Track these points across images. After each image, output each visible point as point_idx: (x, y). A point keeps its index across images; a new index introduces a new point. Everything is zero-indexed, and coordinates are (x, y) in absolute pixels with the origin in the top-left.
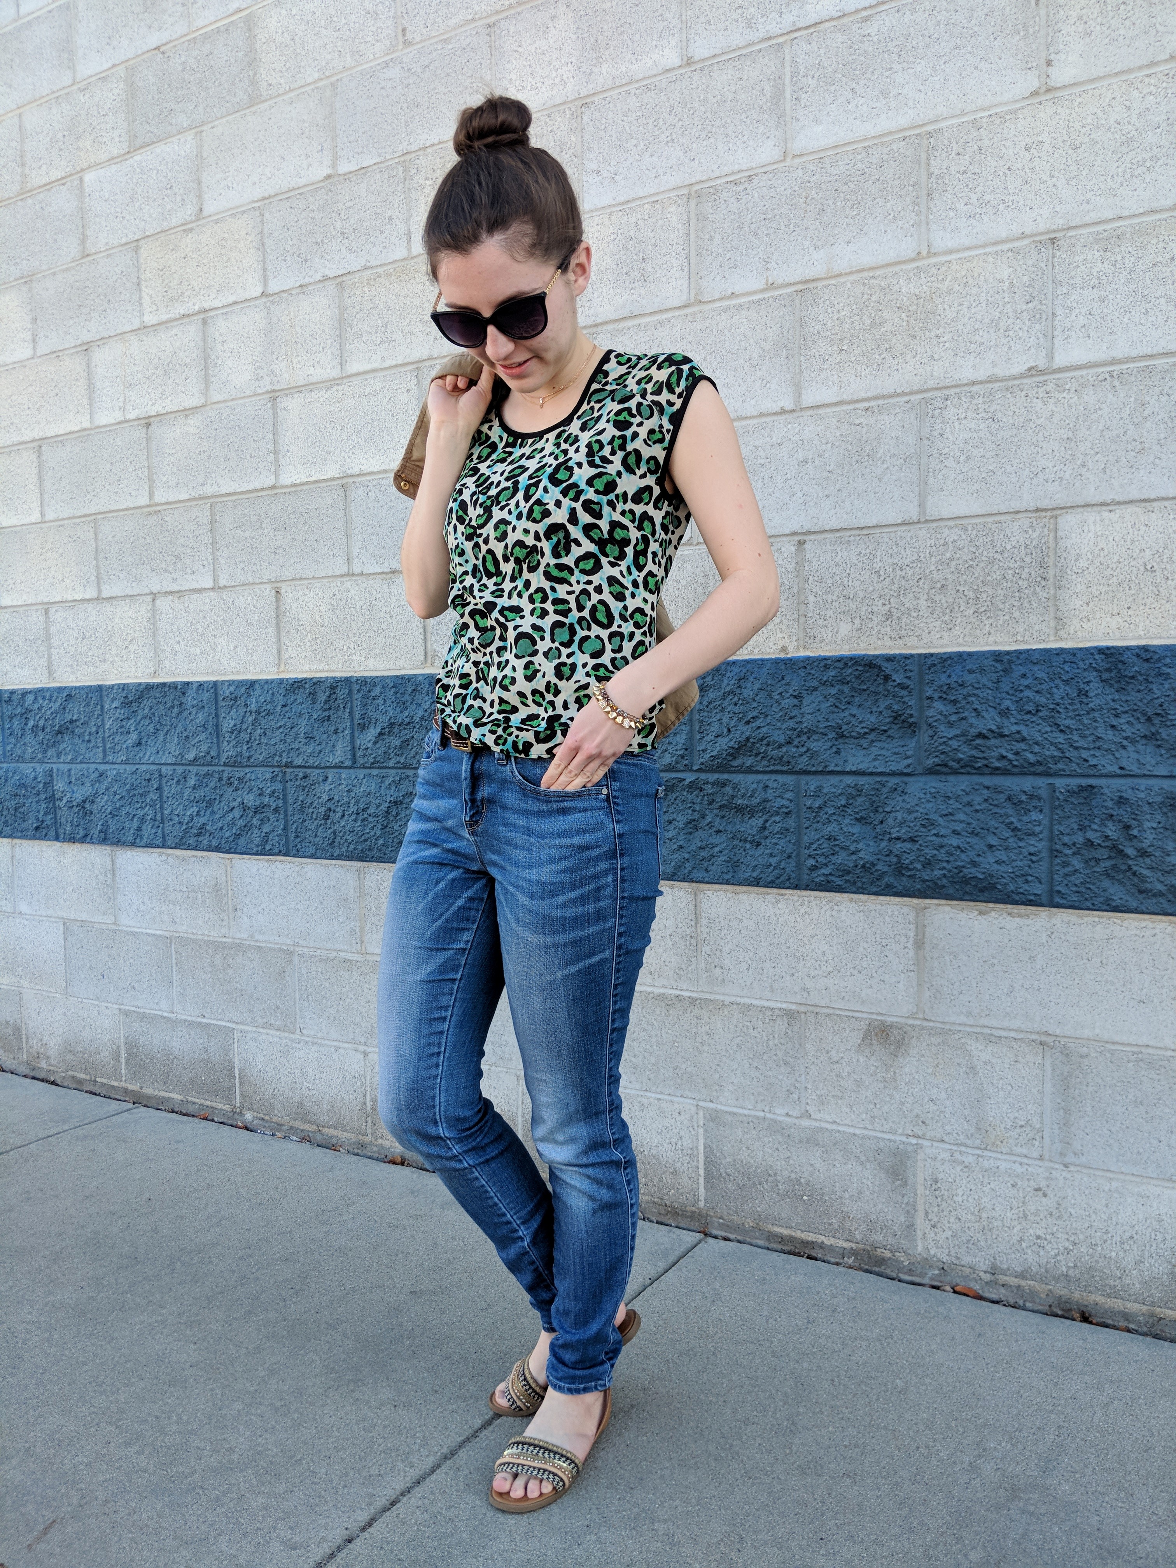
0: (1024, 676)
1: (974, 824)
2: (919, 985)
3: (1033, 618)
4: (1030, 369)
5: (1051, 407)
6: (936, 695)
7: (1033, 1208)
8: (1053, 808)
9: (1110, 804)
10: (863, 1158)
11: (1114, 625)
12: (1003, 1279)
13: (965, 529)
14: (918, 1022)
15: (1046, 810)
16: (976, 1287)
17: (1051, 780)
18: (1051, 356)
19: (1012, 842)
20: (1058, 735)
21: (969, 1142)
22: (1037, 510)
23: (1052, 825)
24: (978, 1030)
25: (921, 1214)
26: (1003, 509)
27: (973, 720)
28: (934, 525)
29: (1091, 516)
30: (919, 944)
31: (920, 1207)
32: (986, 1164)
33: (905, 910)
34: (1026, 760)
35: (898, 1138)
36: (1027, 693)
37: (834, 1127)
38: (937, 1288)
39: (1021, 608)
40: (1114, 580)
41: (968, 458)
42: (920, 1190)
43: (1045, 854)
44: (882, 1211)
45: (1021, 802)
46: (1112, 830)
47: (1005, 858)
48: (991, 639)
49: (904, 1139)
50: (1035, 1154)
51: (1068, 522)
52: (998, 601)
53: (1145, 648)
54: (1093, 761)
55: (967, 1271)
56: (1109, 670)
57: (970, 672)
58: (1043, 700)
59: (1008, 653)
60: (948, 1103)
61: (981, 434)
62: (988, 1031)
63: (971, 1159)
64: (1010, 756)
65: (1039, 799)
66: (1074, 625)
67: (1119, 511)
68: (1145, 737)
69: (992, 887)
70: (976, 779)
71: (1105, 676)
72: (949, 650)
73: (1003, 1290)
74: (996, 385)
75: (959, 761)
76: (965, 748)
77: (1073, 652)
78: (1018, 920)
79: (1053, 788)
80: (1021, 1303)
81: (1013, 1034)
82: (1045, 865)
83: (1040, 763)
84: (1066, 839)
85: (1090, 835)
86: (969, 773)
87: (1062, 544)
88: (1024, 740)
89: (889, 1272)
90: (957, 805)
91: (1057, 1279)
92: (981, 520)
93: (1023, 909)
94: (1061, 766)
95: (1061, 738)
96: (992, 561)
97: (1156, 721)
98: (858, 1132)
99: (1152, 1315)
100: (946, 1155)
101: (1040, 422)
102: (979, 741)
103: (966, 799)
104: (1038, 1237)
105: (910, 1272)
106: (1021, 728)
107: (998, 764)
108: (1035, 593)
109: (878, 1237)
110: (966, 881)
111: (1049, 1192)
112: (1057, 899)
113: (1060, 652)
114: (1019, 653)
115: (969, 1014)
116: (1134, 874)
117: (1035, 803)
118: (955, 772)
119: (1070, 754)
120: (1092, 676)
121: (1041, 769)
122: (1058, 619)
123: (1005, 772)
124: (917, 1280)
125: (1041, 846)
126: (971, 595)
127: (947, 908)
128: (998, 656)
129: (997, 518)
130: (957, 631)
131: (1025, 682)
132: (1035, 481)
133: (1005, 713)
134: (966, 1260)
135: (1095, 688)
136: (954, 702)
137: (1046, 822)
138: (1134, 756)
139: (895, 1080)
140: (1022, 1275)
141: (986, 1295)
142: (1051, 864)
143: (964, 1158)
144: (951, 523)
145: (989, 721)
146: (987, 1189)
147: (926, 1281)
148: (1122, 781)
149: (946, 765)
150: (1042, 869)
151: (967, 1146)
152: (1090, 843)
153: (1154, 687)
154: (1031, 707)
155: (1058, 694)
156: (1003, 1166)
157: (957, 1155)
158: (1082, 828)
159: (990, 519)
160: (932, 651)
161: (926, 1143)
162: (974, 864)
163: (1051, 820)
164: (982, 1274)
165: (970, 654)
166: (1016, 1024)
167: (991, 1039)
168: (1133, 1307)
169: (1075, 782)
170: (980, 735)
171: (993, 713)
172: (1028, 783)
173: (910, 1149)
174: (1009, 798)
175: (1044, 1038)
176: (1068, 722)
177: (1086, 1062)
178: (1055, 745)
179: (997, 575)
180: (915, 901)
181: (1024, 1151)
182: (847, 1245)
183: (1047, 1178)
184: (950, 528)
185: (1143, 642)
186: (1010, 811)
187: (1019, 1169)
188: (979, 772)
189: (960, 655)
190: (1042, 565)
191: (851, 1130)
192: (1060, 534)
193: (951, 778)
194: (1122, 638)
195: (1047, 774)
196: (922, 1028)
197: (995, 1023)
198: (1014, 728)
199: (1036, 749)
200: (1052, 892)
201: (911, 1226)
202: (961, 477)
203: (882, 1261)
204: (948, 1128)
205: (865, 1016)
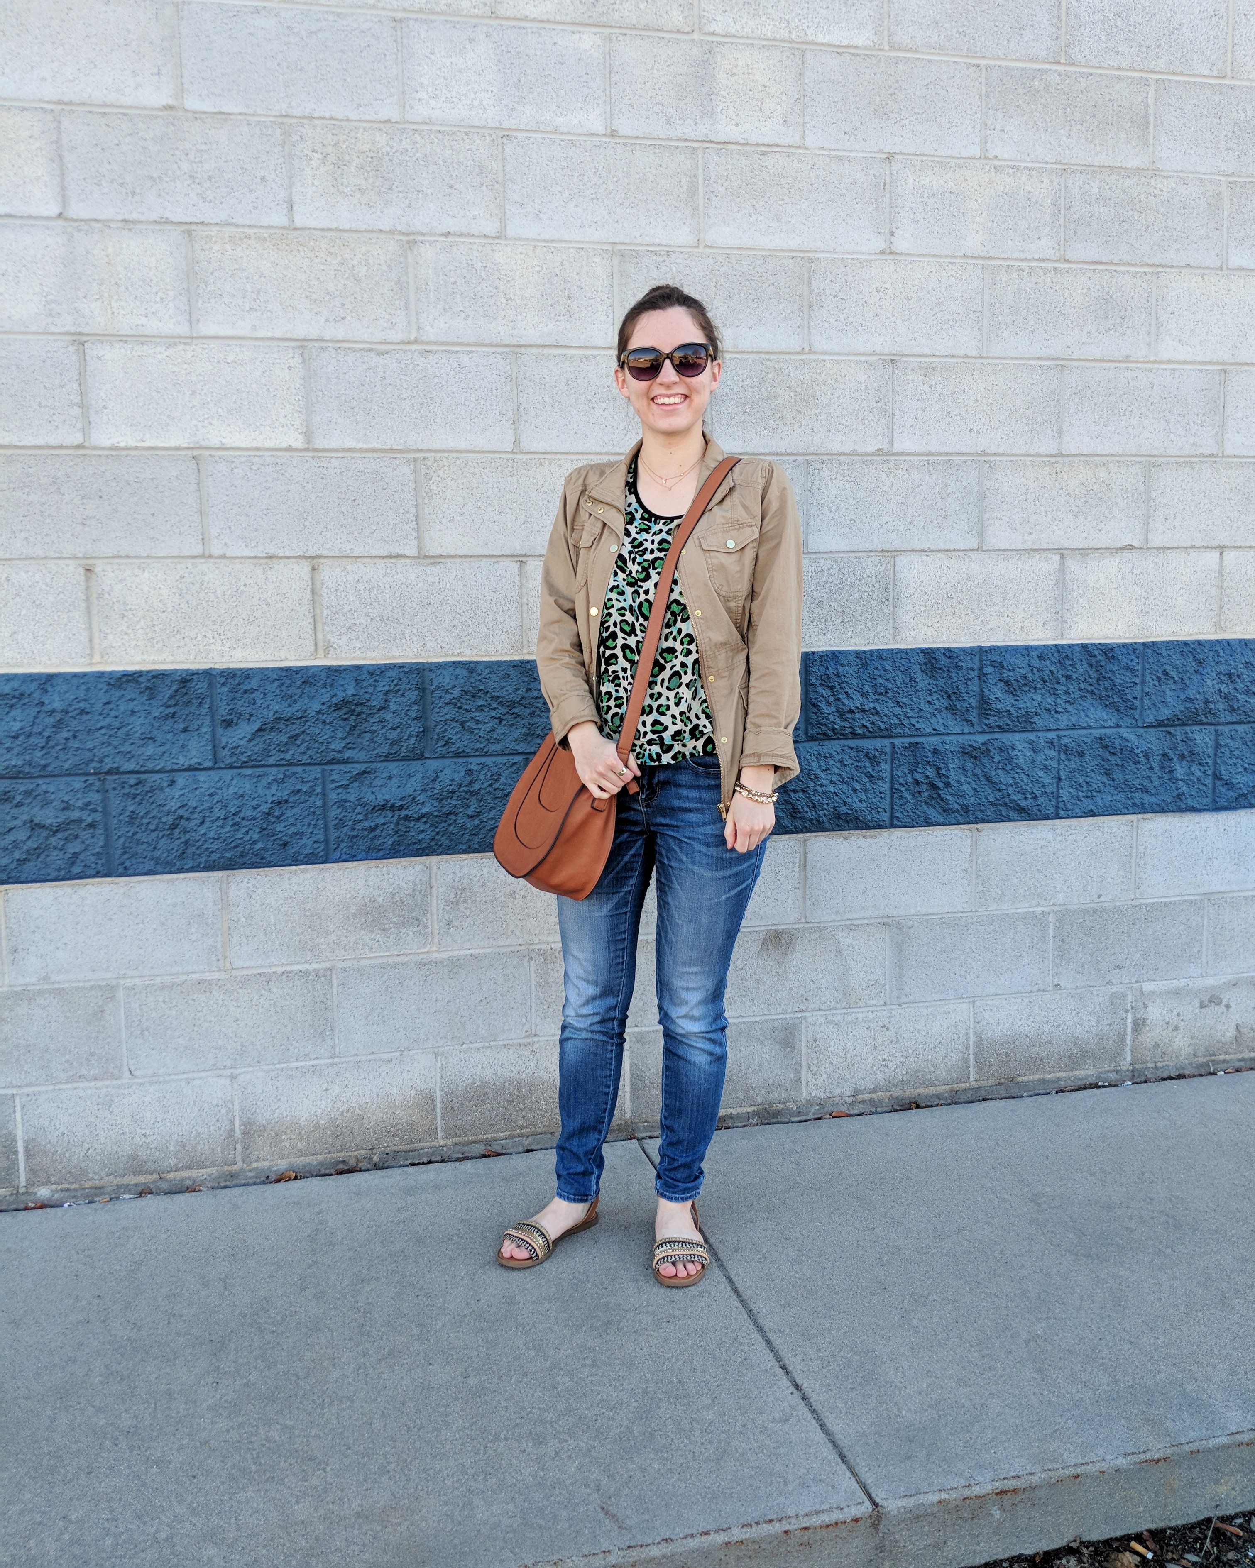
0: (876, 668)
1: (844, 775)
2: (804, 898)
3: (880, 628)
4: (879, 450)
5: (892, 479)
6: (818, 683)
7: (880, 1041)
8: (893, 760)
9: (929, 754)
10: (762, 1038)
11: (929, 633)
12: (861, 1097)
13: (836, 561)
14: (801, 926)
15: (889, 762)
16: (844, 1109)
17: (892, 740)
18: (891, 443)
19: (868, 785)
20: (898, 709)
21: (838, 1006)
22: (883, 551)
23: (892, 771)
24: (843, 923)
25: (804, 1068)
26: (861, 548)
27: (846, 701)
28: (814, 556)
29: (916, 558)
30: (804, 866)
31: (804, 1064)
32: (850, 1018)
33: (793, 843)
34: (879, 728)
35: (788, 1016)
36: (879, 680)
37: (740, 1020)
38: (820, 1119)
39: (872, 620)
40: (929, 603)
41: (837, 509)
42: (804, 1049)
43: (888, 792)
44: (777, 1075)
45: (874, 756)
46: (931, 772)
47: (864, 797)
48: (853, 641)
49: (792, 1015)
50: (882, 1003)
51: (902, 561)
52: (857, 614)
53: (949, 649)
54: (918, 726)
55: (837, 1100)
56: (926, 664)
57: (842, 665)
58: (890, 686)
59: (865, 652)
60: (823, 981)
61: (846, 492)
62: (849, 922)
63: (839, 1017)
64: (869, 725)
65: (885, 754)
66: (905, 633)
67: (932, 556)
68: (946, 708)
69: (857, 818)
70: (842, 742)
71: (924, 667)
72: (824, 649)
73: (861, 1106)
74: (856, 458)
75: (834, 730)
76: (838, 721)
77: (906, 652)
78: (869, 840)
79: (893, 746)
80: (873, 1110)
81: (866, 921)
82: (888, 799)
83: (886, 729)
84: (901, 780)
85: (918, 776)
86: (838, 739)
87: (898, 576)
88: (877, 713)
89: (783, 1120)
90: (831, 762)
91: (895, 1086)
92: (845, 555)
93: (872, 832)
94: (899, 730)
95: (899, 711)
96: (853, 586)
97: (953, 697)
98: (757, 1019)
99: (951, 1091)
100: (822, 1020)
101: (885, 488)
102: (849, 716)
103: (838, 757)
104: (884, 1060)
105: (799, 1113)
106: (876, 705)
107: (860, 731)
108: (881, 610)
109: (775, 1096)
110: (839, 817)
111: (891, 1028)
112: (896, 822)
113: (900, 651)
114: (872, 651)
115: (837, 913)
116: (942, 800)
117: (883, 757)
118: (829, 738)
119: (905, 722)
120: (917, 667)
121: (886, 733)
122: (895, 628)
123: (863, 737)
124: (804, 1118)
125: (887, 786)
126: (840, 609)
127: (823, 838)
128: (858, 654)
129: (857, 555)
130: (829, 635)
131: (877, 673)
132: (881, 530)
133: (865, 695)
134: (837, 1091)
135: (919, 676)
136: (832, 688)
137: (889, 770)
138: (941, 721)
139: (785, 972)
140: (874, 1091)
141: (852, 1112)
142: (892, 798)
143: (835, 1019)
144: (825, 556)
145: (857, 701)
146: (850, 1037)
147: (810, 1116)
148: (935, 738)
149: (825, 734)
150: (886, 804)
151: (836, 1009)
152: (917, 782)
153: (953, 675)
154: (883, 690)
155: (899, 681)
156: (861, 1016)
157: (830, 1018)
158: (911, 772)
159: (853, 555)
160: (813, 650)
161: (808, 1014)
162: (845, 803)
163: (892, 768)
164: (847, 1099)
165: (840, 652)
166: (868, 914)
167: (852, 928)
168: (941, 1089)
169: (907, 741)
170: (851, 711)
171: (859, 695)
172: (878, 743)
173: (797, 1021)
174: (867, 755)
175: (885, 920)
176: (904, 700)
177: (912, 931)
178: (897, 716)
179: (857, 596)
180: (800, 836)
181: (874, 1002)
182: (750, 1110)
183: (889, 1017)
184: (826, 559)
185: (947, 645)
186: (868, 764)
187: (871, 1015)
188: (845, 737)
189: (833, 653)
190: (886, 590)
191: (753, 1019)
192: (897, 569)
193: (826, 743)
194: (934, 642)
195: (890, 736)
196: (804, 929)
197: (855, 916)
198: (872, 705)
199: (885, 719)
200: (892, 817)
201: (799, 1079)
202: (833, 522)
203: (778, 1113)
204: (824, 999)
205: (762, 928)
